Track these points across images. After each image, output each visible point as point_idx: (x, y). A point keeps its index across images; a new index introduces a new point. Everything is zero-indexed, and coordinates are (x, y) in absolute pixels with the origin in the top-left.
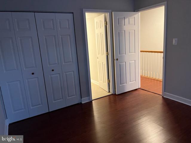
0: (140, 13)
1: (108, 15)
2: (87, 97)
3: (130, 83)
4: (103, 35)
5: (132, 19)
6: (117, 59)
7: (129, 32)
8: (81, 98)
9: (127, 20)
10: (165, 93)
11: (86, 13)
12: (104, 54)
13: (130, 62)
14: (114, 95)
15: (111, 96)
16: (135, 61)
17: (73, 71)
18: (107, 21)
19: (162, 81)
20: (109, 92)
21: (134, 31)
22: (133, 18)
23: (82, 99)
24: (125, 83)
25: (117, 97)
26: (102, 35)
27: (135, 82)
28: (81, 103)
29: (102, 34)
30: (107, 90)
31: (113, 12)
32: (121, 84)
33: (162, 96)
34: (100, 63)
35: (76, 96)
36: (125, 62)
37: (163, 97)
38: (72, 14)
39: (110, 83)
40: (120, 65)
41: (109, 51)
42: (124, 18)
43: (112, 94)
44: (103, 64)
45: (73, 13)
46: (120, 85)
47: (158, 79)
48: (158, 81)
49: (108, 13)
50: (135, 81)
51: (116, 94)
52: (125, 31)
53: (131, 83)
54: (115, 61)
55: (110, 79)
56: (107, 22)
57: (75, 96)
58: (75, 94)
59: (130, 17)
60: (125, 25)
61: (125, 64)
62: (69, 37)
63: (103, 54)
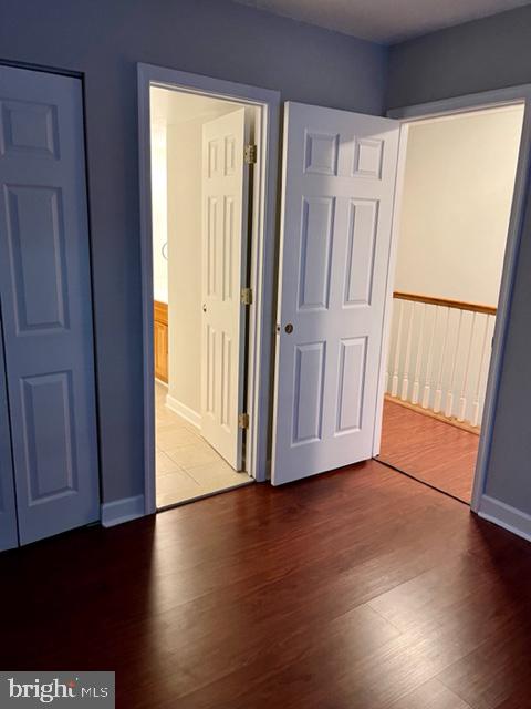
0: (406, 127)
1: (261, 113)
2: (132, 495)
3: (336, 435)
4: (232, 204)
5: (369, 152)
6: (289, 329)
7: (354, 208)
8: (101, 502)
9: (347, 151)
10: (485, 496)
11: (152, 88)
12: (230, 295)
13: (346, 343)
14: (262, 486)
15: (248, 490)
16: (367, 338)
17: (69, 373)
18: (258, 143)
19: (479, 432)
20: (243, 470)
21: (374, 204)
22: (376, 146)
23: (105, 506)
24: (317, 434)
25: (272, 496)
26: (228, 206)
27: (358, 430)
28: (98, 525)
29: (229, 200)
30: (234, 462)
31: (287, 104)
32: (296, 439)
33: (472, 512)
34: (214, 334)
35: (74, 492)
36: (325, 343)
37: (473, 514)
38: (79, 81)
39: (249, 432)
40: (299, 353)
41: (253, 286)
42: (338, 136)
43: (254, 483)
44: (227, 339)
45: (81, 76)
46: (293, 445)
47: (450, 418)
48: (453, 426)
49: (266, 106)
50: (360, 427)
51: (272, 483)
52: (334, 199)
53: (340, 434)
54: (278, 337)
55: (250, 413)
56: (255, 147)
57: (69, 493)
58: (70, 485)
59: (363, 140)
60: (336, 174)
61: (321, 353)
62: (54, 199)
63: (227, 294)
